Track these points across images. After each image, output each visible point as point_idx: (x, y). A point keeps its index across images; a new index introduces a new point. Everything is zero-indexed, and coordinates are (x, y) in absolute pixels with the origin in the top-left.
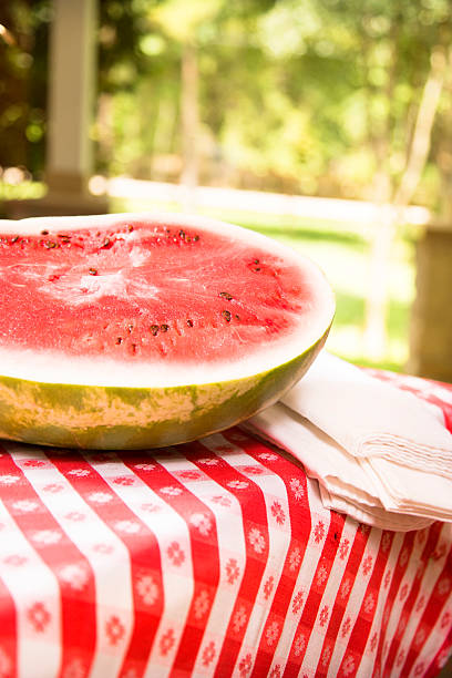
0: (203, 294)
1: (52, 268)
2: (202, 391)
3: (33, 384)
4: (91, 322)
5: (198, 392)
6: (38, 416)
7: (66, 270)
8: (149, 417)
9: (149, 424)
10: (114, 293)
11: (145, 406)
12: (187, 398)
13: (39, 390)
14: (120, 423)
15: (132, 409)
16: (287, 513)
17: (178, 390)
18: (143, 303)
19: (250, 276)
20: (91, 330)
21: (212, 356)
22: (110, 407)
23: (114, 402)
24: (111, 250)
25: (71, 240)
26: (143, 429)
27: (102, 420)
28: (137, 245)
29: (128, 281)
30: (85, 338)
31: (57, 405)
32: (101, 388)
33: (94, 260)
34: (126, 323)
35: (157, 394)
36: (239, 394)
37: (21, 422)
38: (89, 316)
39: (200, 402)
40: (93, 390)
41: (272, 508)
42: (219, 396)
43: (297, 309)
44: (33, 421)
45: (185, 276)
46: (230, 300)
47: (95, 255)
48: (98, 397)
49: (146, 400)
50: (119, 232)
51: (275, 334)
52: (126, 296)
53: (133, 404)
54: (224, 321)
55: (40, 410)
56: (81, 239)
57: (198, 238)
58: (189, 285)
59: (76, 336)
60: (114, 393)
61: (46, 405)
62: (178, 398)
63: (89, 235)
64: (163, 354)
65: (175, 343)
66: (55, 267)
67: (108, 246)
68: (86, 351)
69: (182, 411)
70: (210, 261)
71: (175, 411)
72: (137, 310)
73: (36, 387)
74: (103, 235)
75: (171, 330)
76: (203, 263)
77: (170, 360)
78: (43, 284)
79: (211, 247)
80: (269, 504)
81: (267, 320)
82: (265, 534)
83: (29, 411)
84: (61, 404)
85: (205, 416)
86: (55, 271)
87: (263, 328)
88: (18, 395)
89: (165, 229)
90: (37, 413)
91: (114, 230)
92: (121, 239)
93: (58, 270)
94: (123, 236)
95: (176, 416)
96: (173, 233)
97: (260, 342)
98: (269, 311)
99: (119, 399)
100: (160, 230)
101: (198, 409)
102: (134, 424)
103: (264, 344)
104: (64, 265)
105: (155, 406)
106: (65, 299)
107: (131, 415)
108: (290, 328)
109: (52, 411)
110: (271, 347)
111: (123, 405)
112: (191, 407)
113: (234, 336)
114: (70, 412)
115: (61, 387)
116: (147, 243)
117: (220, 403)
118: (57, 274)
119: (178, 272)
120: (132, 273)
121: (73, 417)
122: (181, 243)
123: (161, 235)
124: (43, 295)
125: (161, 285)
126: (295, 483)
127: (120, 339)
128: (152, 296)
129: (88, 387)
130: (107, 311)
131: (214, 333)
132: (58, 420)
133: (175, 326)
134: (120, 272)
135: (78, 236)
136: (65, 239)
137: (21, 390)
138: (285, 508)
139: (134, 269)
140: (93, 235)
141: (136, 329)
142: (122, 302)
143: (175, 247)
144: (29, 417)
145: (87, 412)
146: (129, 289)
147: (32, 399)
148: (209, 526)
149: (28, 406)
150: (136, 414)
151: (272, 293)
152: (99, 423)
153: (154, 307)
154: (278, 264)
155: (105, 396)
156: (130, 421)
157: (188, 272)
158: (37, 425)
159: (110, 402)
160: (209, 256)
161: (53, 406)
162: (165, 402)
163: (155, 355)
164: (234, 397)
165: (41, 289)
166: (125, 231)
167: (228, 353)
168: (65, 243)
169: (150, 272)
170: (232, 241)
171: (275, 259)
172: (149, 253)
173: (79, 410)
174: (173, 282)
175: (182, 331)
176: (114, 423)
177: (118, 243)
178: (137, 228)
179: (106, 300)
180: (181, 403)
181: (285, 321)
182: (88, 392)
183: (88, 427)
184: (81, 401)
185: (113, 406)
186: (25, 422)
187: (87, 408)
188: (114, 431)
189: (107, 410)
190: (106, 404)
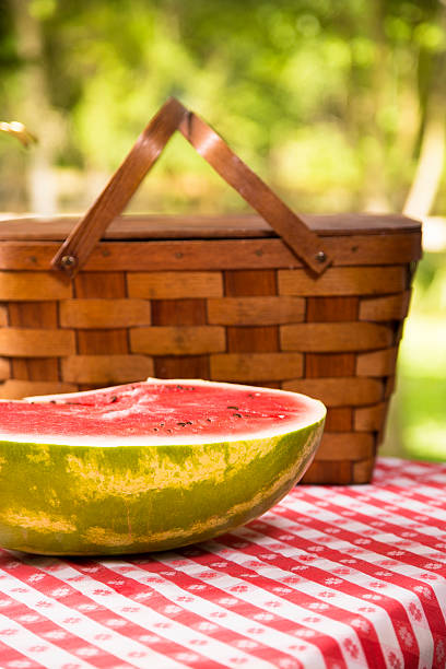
0: (214, 409)
2: (233, 449)
3: (99, 450)
4: (128, 425)
5: (230, 450)
6: (98, 486)
8: (191, 477)
9: (190, 486)
10: (139, 412)
11: (188, 464)
12: (222, 456)
13: (103, 456)
14: (167, 485)
15: (178, 468)
17: (214, 447)
18: (165, 415)
20: (131, 427)
22: (160, 466)
23: (164, 461)
24: (119, 403)
25: (80, 403)
26: (185, 492)
27: (153, 483)
28: (143, 395)
29: (148, 407)
30: (128, 430)
31: (117, 470)
32: (153, 447)
33: (108, 408)
35: (198, 451)
36: (261, 456)
37: (83, 497)
38: (124, 423)
39: (232, 460)
40: (147, 450)
42: (246, 456)
43: (294, 411)
44: (94, 492)
46: (237, 410)
47: (107, 406)
48: (152, 457)
49: (189, 458)
52: (150, 413)
53: (178, 463)
54: (236, 418)
55: (102, 478)
56: (89, 400)
57: (194, 389)
58: (200, 406)
59: (121, 429)
60: (165, 452)
61: (108, 471)
62: (215, 455)
63: (95, 397)
64: (195, 433)
65: (201, 428)
67: (115, 401)
68: (133, 434)
69: (217, 470)
70: (211, 397)
71: (211, 470)
72: (162, 418)
73: (101, 453)
75: (195, 423)
76: (206, 398)
77: (201, 434)
79: (208, 392)
83: (92, 481)
84: (121, 468)
85: (236, 478)
87: (269, 419)
88: (85, 464)
90: (99, 481)
92: (127, 395)
94: (128, 393)
95: (213, 476)
96: (172, 387)
97: (270, 424)
99: (168, 458)
101: (229, 468)
102: (178, 486)
103: (274, 425)
105: (196, 464)
107: (177, 475)
109: (112, 478)
110: (280, 426)
111: (171, 464)
112: (225, 466)
113: (248, 422)
114: (127, 476)
115: (121, 450)
116: (152, 392)
117: (247, 463)
119: (189, 402)
121: (129, 481)
122: (182, 392)
123: (162, 388)
125: (175, 407)
127: (156, 429)
128: (170, 412)
129: (144, 448)
131: (232, 422)
132: (116, 487)
133: (198, 422)
137: (88, 459)
139: (148, 403)
140: (100, 396)
141: (167, 425)
142: (148, 416)
143: (177, 392)
144: (91, 488)
145: (142, 475)
146: (151, 410)
147: (96, 467)
149: (92, 475)
150: (182, 474)
152: (151, 487)
153: (177, 416)
155: (157, 456)
156: (176, 483)
157: (195, 401)
158: (98, 497)
159: (161, 462)
160: (208, 395)
161: (114, 471)
162: (204, 460)
163: (188, 433)
164: (257, 459)
166: (128, 390)
169: (163, 403)
172: (156, 396)
173: (135, 472)
174: (186, 405)
175: (205, 424)
176: (162, 487)
177: (124, 398)
178: (138, 387)
179: (133, 415)
180: (217, 461)
182: (143, 452)
183: (140, 493)
184: (137, 463)
185: (163, 467)
186: (86, 495)
187: (142, 470)
188: (162, 496)
189: (157, 471)
190: (157, 464)
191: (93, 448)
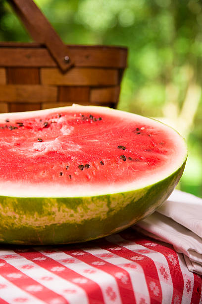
0: (108, 147)
1: (15, 139)
2: (114, 199)
3: (13, 198)
4: (44, 165)
5: (111, 199)
6: (15, 221)
7: (24, 140)
8: (82, 216)
9: (82, 222)
10: (55, 149)
11: (80, 209)
12: (105, 203)
13: (17, 203)
14: (65, 222)
15: (72, 212)
16: (169, 273)
17: (99, 198)
18: (73, 154)
19: (135, 137)
20: (44, 169)
21: (118, 180)
22: (59, 211)
24: (49, 129)
25: (24, 124)
26: (79, 225)
27: (54, 220)
28: (65, 124)
29: (63, 143)
30: (41, 174)
31: (28, 212)
32: (54, 199)
33: (40, 134)
34: (64, 165)
35: (87, 201)
36: (135, 200)
37: (5, 226)
38: (42, 162)
39: (113, 205)
40: (49, 200)
41: (160, 270)
42: (123, 201)
43: (165, 152)
44: (12, 224)
45: (96, 139)
46: (124, 149)
47: (40, 132)
48: (52, 205)
49: (81, 205)
50: (53, 118)
51: (153, 166)
52: (62, 151)
53: (72, 208)
54: (122, 161)
55: (17, 216)
56: (30, 124)
57: (100, 119)
58: (99, 143)
59: (36, 172)
60: (62, 201)
61: (21, 212)
62: (100, 203)
63: (34, 121)
64: (88, 180)
65: (94, 173)
66: (18, 139)
67: (47, 126)
68: (43, 180)
69: (102, 212)
70: (109, 131)
71: (98, 212)
72: (70, 158)
73: (15, 200)
74: (43, 121)
75: (91, 166)
76: (106, 132)
77: (93, 182)
78: (11, 148)
79: (109, 123)
80: (158, 267)
81: (147, 159)
82: (158, 285)
83: (10, 217)
84: (30, 211)
85: (115, 215)
86: (17, 141)
87: (146, 163)
88: (4, 207)
89: (80, 115)
90: (15, 218)
91: (50, 117)
92: (55, 122)
93: (19, 140)
94: (56, 120)
95: (99, 216)
96: (86, 116)
97: (144, 171)
98: (148, 154)
99: (64, 206)
100: (78, 115)
101: (111, 210)
102: (73, 222)
103: (147, 172)
104: (22, 138)
105: (86, 209)
106: (26, 154)
107: (72, 216)
108: (162, 163)
109: (24, 216)
110: (152, 173)
111: (67, 209)
112: (107, 209)
113: (129, 168)
114: (35, 216)
115: (30, 200)
116: (71, 123)
117: (124, 206)
118: (18, 143)
119: (92, 137)
120: (64, 139)
121: (37, 219)
122: (91, 122)
123: (79, 118)
124: (13, 153)
125: (82, 144)
126: (171, 256)
127: (61, 174)
128: (77, 150)
129: (46, 199)
130: (52, 159)
131: (117, 167)
132: (28, 222)
133: (94, 165)
134: (56, 139)
135: (28, 122)
136: (20, 124)
137: (6, 204)
138: (168, 270)
139: (65, 137)
140: (38, 121)
141: (71, 168)
142: (61, 154)
143: (88, 124)
144: (10, 221)
145: (46, 215)
146: (64, 147)
147: (12, 209)
148: (127, 279)
149: (10, 214)
150: (75, 215)
151: (149, 145)
152: (52, 222)
153: (80, 156)
154: (151, 130)
155: (56, 204)
156: (71, 220)
157: (97, 137)
158: (15, 226)
159: (59, 208)
160: (109, 127)
161: (25, 213)
162: (92, 206)
163: (83, 181)
164: (132, 202)
165: (10, 150)
166: (56, 117)
167: (127, 178)
168: (20, 126)
169: (74, 138)
170: (122, 119)
171: (149, 127)
172: (72, 128)
173: (41, 214)
174: (90, 142)
175: (98, 168)
176: (61, 222)
177: (53, 124)
178: (64, 115)
179: (51, 153)
180: (102, 207)
181: (159, 159)
182: (46, 201)
183: (46, 226)
184: (42, 208)
185: (61, 210)
186: (7, 225)
187: (46, 213)
188: (61, 228)
189: (57, 213)
190: (57, 209)
191: (9, 197)
